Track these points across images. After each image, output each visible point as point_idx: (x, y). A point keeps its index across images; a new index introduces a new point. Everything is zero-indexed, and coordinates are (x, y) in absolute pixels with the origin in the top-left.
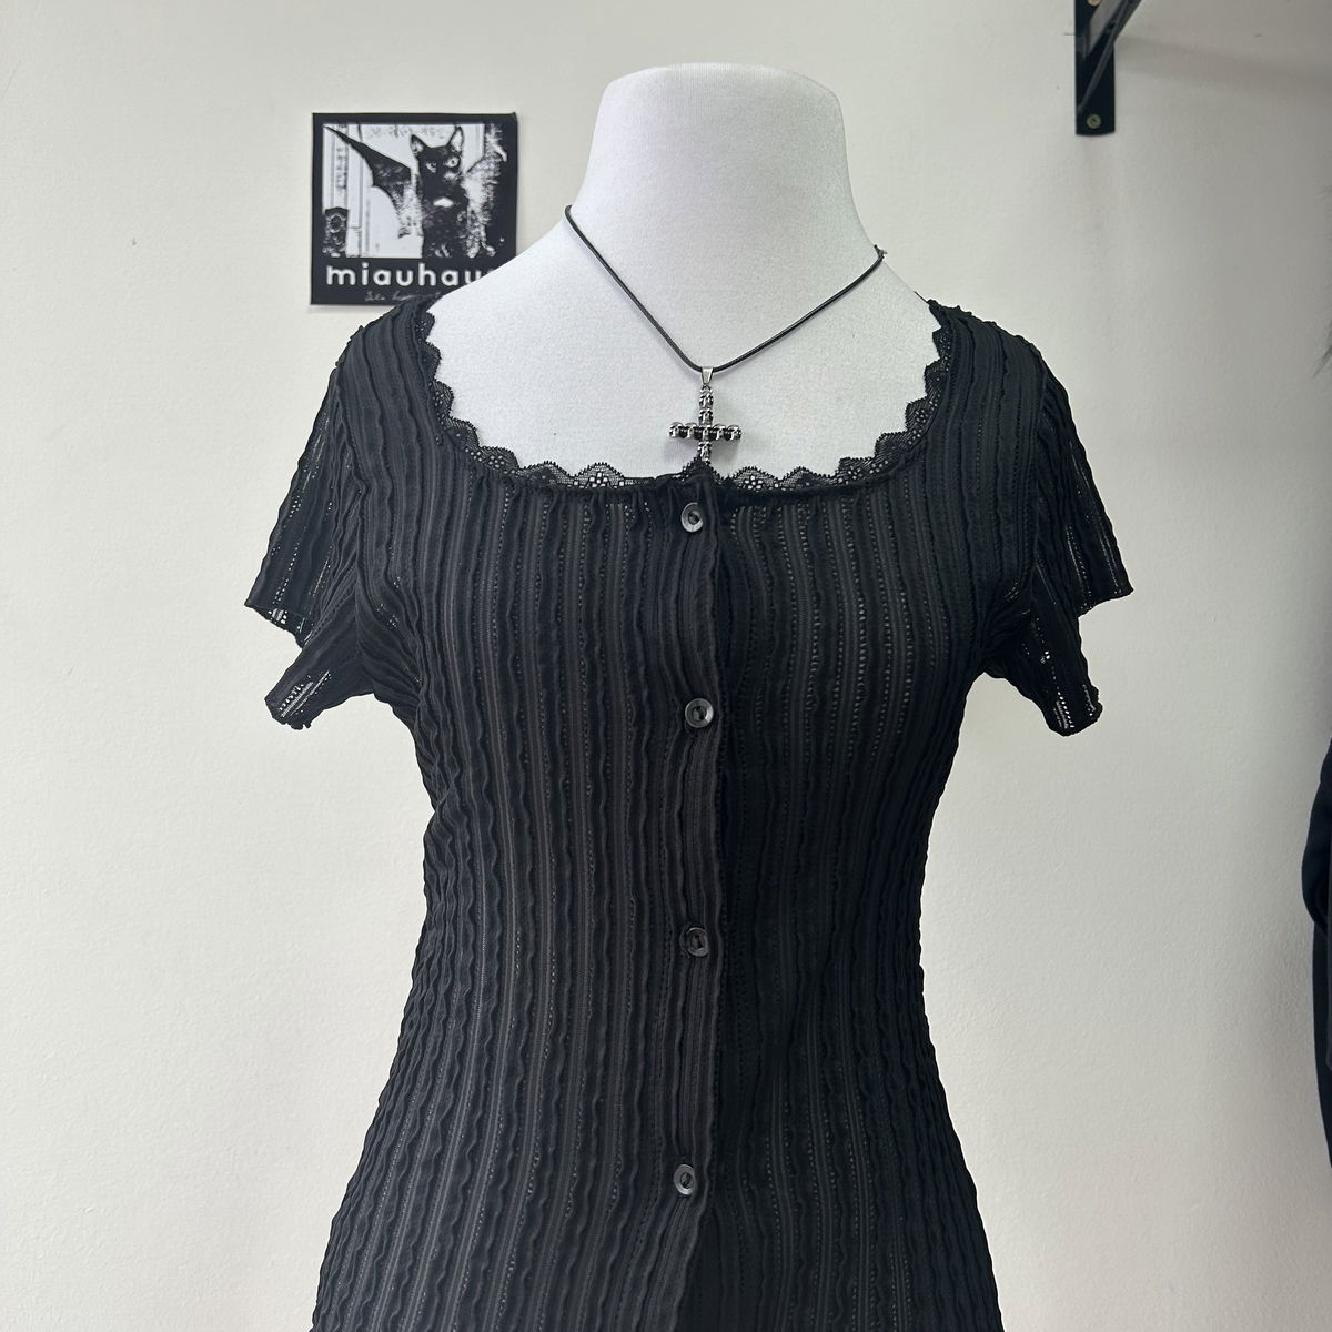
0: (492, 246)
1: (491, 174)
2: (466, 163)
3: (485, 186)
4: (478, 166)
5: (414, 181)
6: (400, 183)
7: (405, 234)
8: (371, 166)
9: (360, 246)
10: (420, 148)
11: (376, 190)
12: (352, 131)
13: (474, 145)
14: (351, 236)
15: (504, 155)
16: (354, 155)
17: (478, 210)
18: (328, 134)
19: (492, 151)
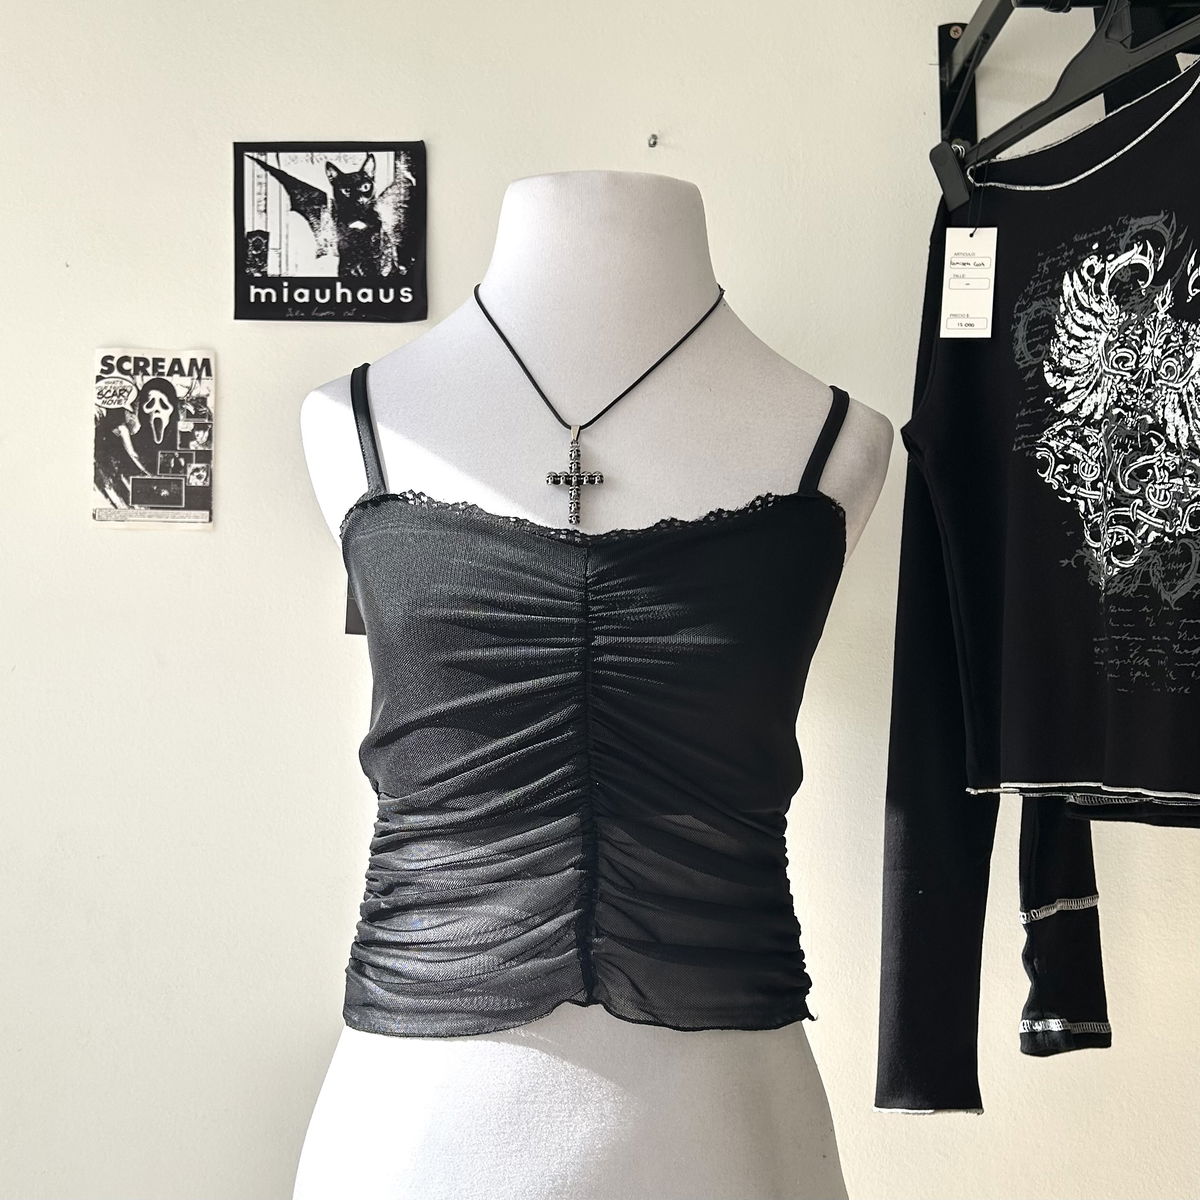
0: (403, 265)
1: (402, 198)
2: (378, 189)
3: (396, 209)
4: (390, 191)
5: (330, 205)
6: (316, 207)
7: (323, 254)
8: (289, 191)
9: (280, 266)
10: (335, 174)
11: (294, 212)
12: (270, 158)
13: (385, 170)
14: (272, 257)
15: (414, 181)
16: (273, 181)
17: (390, 232)
18: (248, 162)
19: (401, 177)
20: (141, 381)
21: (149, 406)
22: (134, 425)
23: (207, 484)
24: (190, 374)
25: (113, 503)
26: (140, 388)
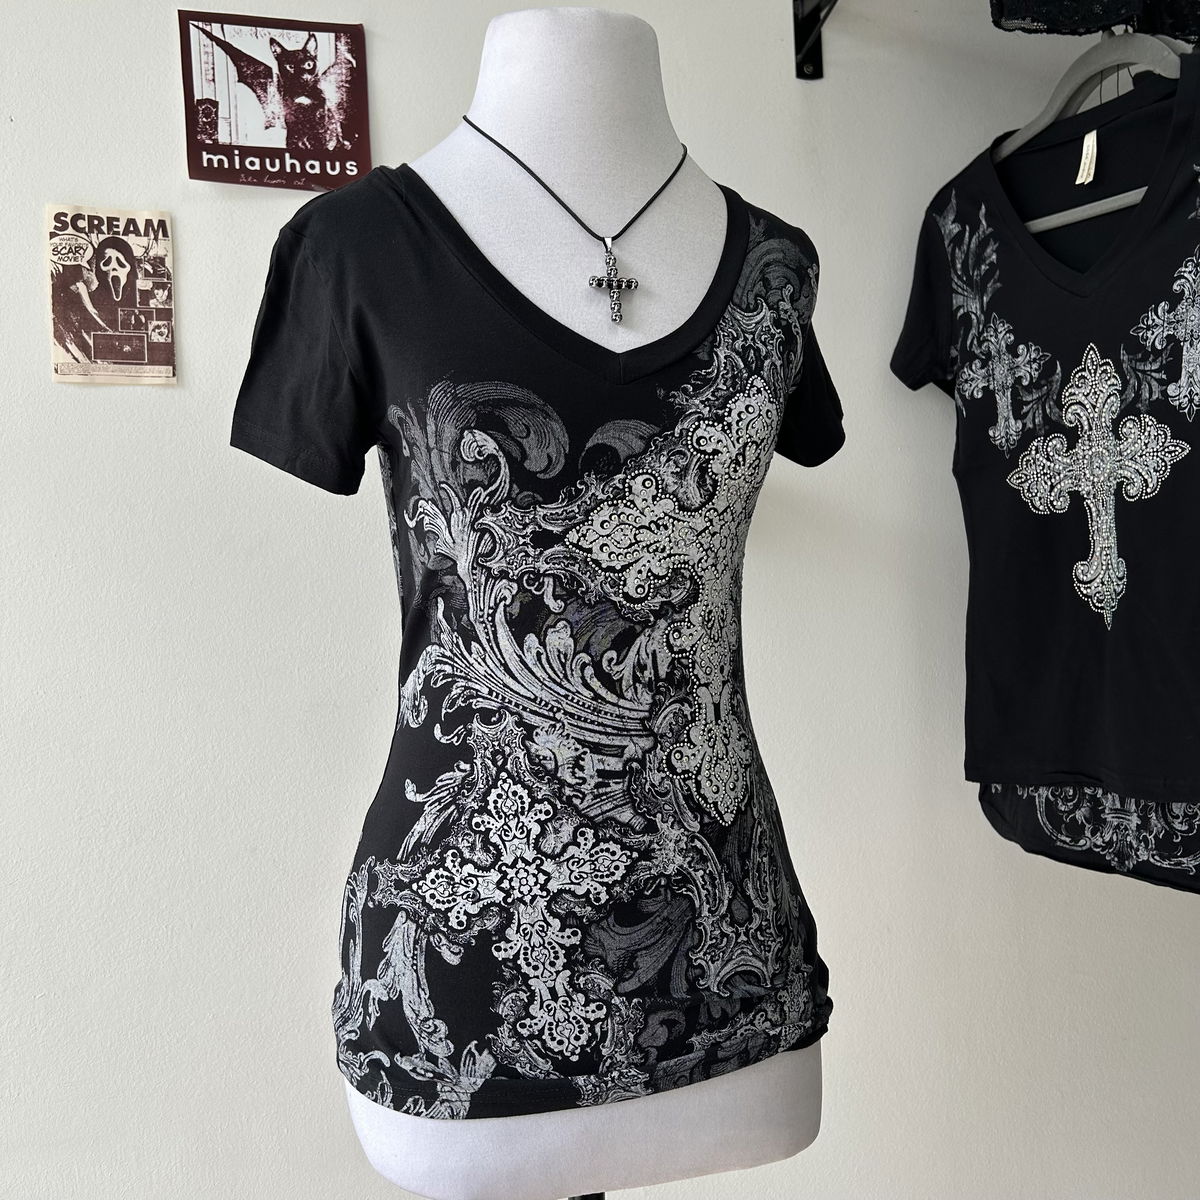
0: (348, 141)
1: (344, 78)
2: (320, 69)
3: (339, 88)
4: (332, 70)
5: (275, 79)
6: (262, 80)
7: (271, 126)
8: (233, 63)
9: (230, 135)
10: (279, 50)
11: (241, 84)
12: (215, 29)
13: (327, 51)
14: (221, 123)
15: (354, 62)
16: (218, 50)
17: (333, 109)
18: (193, 29)
19: (343, 57)
20: (96, 239)
21: (105, 265)
22: (92, 281)
23: (169, 340)
24: (146, 234)
25: (75, 358)
26: (96, 247)
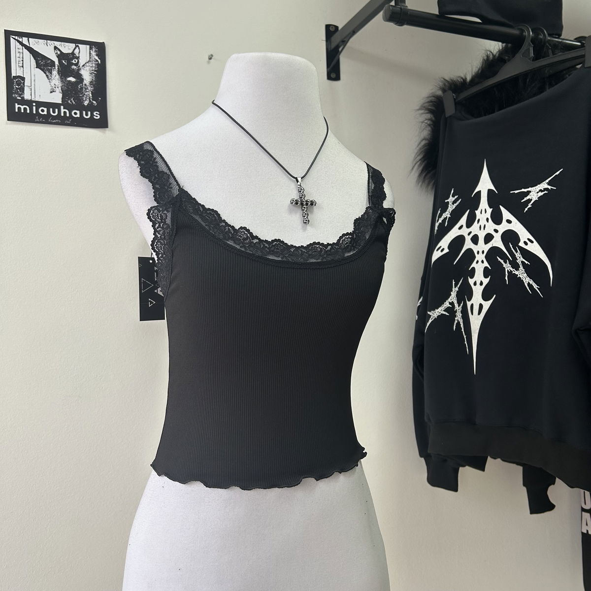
0: (95, 101)
1: (94, 69)
2: (81, 63)
3: (91, 74)
4: (87, 64)
5: (57, 68)
6: (49, 68)
7: (53, 91)
8: (34, 58)
9: (31, 95)
10: (59, 52)
11: (38, 69)
12: (25, 40)
13: (84, 54)
14: (27, 90)
15: (99, 61)
16: (25, 51)
17: (88, 84)
18: (12, 40)
19: (93, 58)
